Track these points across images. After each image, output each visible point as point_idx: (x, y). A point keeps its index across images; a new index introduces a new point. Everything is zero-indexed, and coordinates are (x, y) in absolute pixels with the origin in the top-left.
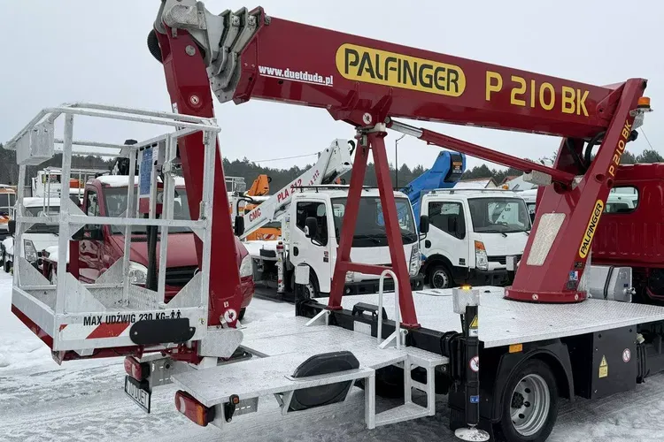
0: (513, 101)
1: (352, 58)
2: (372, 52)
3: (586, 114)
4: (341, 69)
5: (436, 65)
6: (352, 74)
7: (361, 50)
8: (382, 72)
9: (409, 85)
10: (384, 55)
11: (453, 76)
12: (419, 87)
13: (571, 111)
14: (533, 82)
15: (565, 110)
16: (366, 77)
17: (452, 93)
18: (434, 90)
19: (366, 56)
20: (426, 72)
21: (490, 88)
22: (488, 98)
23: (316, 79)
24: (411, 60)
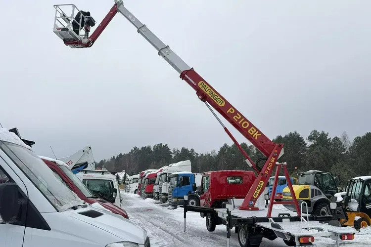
0: (234, 118)
1: (202, 84)
2: (207, 86)
3: (256, 138)
4: (199, 84)
5: (219, 97)
6: (200, 86)
7: (205, 84)
8: (207, 90)
9: (210, 96)
10: (209, 88)
11: (222, 102)
12: (212, 98)
13: (252, 134)
14: (243, 119)
15: (249, 131)
16: (203, 89)
17: (219, 104)
18: (216, 101)
19: (205, 86)
20: (216, 97)
21: (229, 110)
22: (228, 112)
23: (193, 82)
24: (214, 93)
